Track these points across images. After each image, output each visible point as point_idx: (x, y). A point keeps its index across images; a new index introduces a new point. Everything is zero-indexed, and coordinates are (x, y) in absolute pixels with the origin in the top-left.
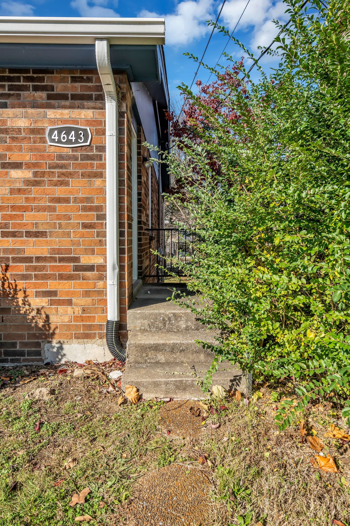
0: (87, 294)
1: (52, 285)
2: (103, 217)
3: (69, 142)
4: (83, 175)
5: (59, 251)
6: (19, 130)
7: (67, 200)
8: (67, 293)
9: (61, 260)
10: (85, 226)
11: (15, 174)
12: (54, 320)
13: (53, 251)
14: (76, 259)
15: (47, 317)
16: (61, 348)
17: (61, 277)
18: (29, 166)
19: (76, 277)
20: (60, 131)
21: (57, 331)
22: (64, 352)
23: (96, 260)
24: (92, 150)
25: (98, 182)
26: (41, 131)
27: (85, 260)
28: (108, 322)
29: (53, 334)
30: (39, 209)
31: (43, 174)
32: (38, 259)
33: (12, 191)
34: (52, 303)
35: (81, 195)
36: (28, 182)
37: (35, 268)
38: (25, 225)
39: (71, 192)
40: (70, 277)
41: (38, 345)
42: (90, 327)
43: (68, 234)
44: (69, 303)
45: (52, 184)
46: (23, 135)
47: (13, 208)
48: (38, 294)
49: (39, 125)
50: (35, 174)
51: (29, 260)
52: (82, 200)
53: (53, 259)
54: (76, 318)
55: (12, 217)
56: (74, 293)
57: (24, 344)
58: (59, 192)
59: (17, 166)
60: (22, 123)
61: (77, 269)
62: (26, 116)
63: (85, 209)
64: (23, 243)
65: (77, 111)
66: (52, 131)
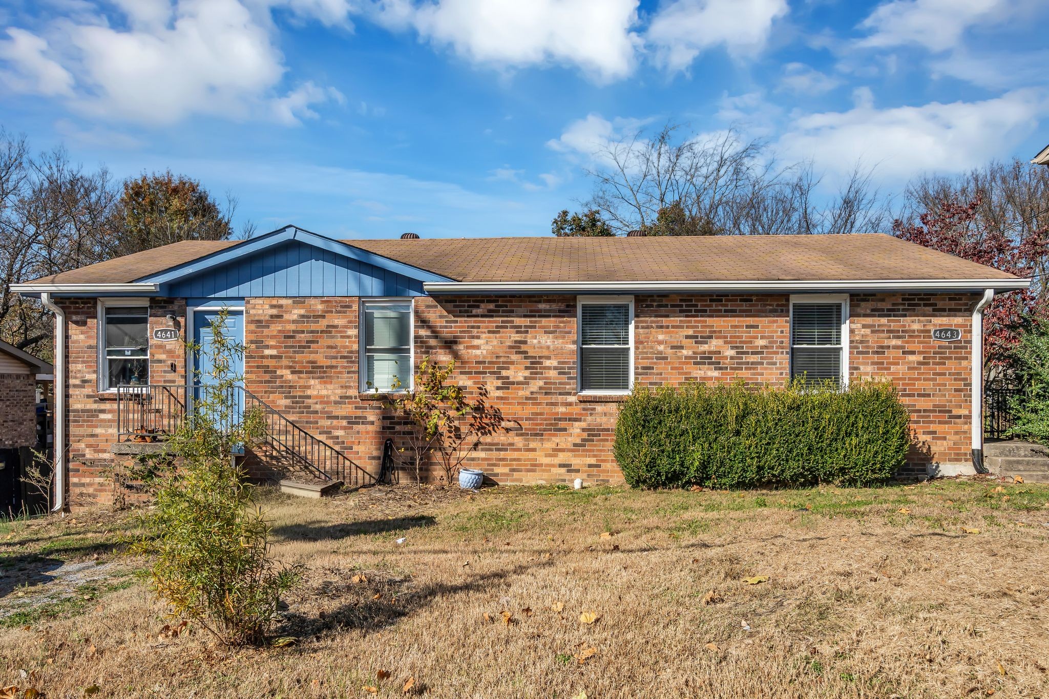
0: (956, 433)
1: (932, 427)
2: (970, 385)
3: (947, 338)
4: (956, 358)
5: (938, 406)
6: (914, 331)
7: (944, 374)
8: (944, 432)
9: (940, 411)
10: (956, 390)
11: (911, 358)
12: (933, 449)
13: (934, 406)
14: (950, 411)
15: (929, 446)
16: (938, 467)
17: (940, 422)
18: (920, 353)
19: (950, 423)
20: (941, 331)
21: (936, 456)
22: (940, 469)
23: (964, 412)
24: (961, 343)
25: (964, 363)
26: (929, 331)
27: (955, 412)
28: (973, 450)
29: (933, 457)
30: (925, 380)
31: (929, 358)
32: (925, 411)
33: (909, 369)
34: (934, 438)
35: (953, 371)
36: (919, 363)
37: (923, 417)
38: (916, 389)
39: (947, 369)
40: (946, 423)
41: (924, 465)
42: (958, 454)
43: (945, 395)
44: (945, 438)
45: (934, 364)
46: (916, 334)
47: (910, 379)
48: (924, 433)
49: (928, 328)
50: (924, 358)
51: (919, 411)
52: (954, 374)
53: (935, 411)
54: (949, 449)
55: (908, 384)
56: (948, 433)
57: (915, 464)
58: (938, 369)
59: (913, 353)
60: (916, 326)
61: (950, 417)
62: (919, 321)
63: (955, 380)
64: (915, 400)
65: (951, 318)
66: (936, 331)
